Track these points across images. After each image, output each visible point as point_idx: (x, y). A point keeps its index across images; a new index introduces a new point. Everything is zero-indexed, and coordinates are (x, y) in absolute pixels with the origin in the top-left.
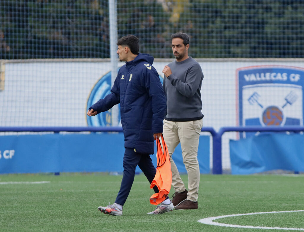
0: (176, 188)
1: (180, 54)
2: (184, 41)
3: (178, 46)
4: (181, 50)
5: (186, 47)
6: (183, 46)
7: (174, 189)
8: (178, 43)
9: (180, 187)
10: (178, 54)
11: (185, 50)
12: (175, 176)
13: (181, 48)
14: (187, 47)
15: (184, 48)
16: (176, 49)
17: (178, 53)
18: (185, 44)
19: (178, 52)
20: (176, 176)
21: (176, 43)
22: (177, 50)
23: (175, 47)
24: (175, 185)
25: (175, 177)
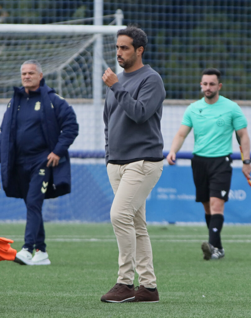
0: (143, 279)
1: (125, 60)
2: (134, 41)
3: (123, 48)
4: (128, 55)
5: (137, 51)
6: (132, 49)
7: (140, 280)
8: (124, 44)
9: (149, 279)
10: (122, 61)
11: (135, 55)
12: (146, 260)
13: (127, 52)
14: (140, 51)
15: (134, 52)
16: (119, 52)
17: (122, 59)
18: (136, 45)
19: (123, 57)
20: (148, 260)
21: (120, 44)
22: (122, 54)
23: (119, 49)
24: (143, 274)
25: (147, 262)
